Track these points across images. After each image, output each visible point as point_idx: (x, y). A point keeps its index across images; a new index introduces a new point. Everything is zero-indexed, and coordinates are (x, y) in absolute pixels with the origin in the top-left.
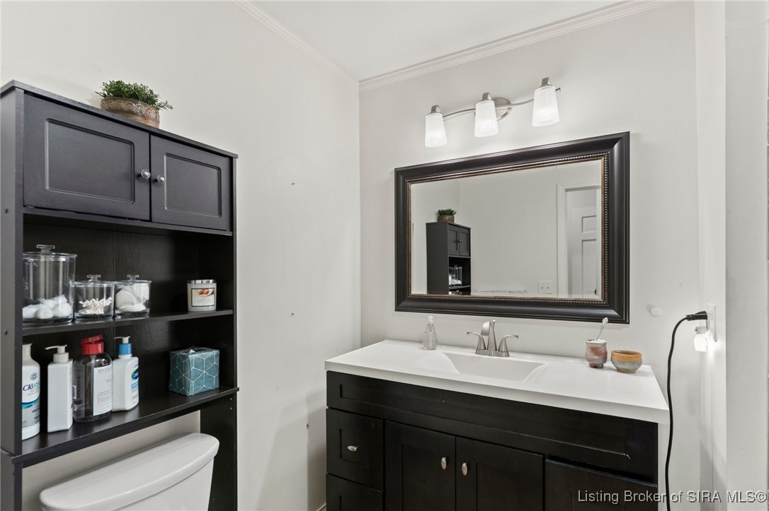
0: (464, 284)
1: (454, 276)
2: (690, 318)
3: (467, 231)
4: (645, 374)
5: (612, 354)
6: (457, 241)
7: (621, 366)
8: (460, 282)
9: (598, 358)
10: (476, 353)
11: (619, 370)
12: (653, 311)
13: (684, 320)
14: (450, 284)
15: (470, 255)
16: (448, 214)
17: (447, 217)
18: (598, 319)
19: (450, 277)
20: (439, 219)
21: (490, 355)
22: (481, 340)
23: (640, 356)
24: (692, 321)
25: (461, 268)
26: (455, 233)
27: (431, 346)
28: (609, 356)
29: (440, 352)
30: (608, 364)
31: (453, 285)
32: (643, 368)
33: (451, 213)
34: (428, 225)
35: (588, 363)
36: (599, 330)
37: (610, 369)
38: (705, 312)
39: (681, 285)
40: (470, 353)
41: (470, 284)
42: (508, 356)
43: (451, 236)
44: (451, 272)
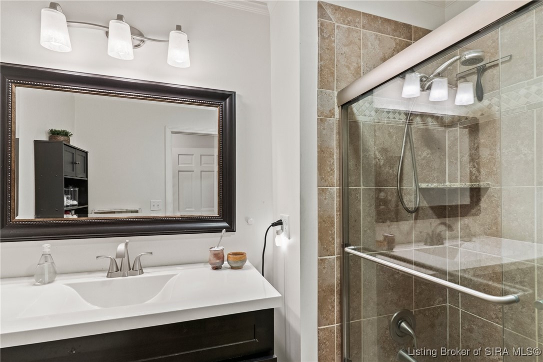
0: (79, 204)
1: (69, 196)
2: (274, 225)
3: (84, 154)
4: (248, 268)
5: (228, 257)
6: (73, 163)
7: (234, 265)
8: (75, 203)
9: (218, 262)
10: (107, 277)
11: (232, 268)
12: (249, 221)
13: (270, 227)
14: (65, 204)
15: (87, 177)
16: (63, 135)
17: (62, 138)
18: (218, 230)
19: (65, 198)
20: (50, 138)
21: (124, 276)
22: (113, 261)
23: (245, 256)
24: (275, 227)
25: (77, 189)
26: (71, 155)
27: (47, 278)
28: (226, 258)
29: (61, 283)
30: (226, 264)
31: (67, 206)
32: (248, 263)
33: (66, 134)
34: (36, 143)
35: (211, 266)
36: (220, 238)
37: (227, 268)
38: (281, 220)
39: (263, 202)
40: (101, 277)
41: (87, 203)
42: (143, 273)
43: (66, 157)
44: (67, 193)
